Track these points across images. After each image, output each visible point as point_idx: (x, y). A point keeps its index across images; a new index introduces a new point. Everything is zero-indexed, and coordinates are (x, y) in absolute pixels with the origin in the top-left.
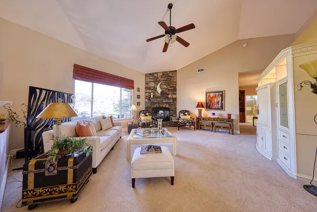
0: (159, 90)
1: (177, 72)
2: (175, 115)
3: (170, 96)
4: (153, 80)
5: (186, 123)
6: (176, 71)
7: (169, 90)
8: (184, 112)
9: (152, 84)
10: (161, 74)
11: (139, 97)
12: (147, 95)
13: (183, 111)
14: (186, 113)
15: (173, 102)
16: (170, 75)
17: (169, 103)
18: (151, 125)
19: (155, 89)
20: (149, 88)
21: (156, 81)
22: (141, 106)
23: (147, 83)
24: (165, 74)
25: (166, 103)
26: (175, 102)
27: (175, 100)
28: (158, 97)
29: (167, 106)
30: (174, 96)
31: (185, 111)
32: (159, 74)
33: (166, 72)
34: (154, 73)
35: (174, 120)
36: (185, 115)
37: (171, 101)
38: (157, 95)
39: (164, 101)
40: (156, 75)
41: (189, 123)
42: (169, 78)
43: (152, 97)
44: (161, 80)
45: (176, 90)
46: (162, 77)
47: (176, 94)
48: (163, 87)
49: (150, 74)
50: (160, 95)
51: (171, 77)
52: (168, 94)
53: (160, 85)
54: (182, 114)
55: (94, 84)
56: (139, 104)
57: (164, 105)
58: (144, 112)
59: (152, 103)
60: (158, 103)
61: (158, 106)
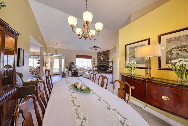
0: (102, 59)
3: (106, 61)
6: (109, 50)
9: (99, 56)
11: (94, 61)
12: (98, 60)
16: (107, 52)
19: (100, 58)
20: (98, 58)
21: (101, 55)
23: (97, 56)
24: (105, 52)
26: (109, 63)
29: (105, 65)
30: (108, 61)
37: (107, 63)
44: (103, 55)
45: (109, 58)
48: (103, 57)
49: (99, 53)
50: (102, 61)
55: (81, 59)
56: (94, 64)
57: (104, 64)
58: (95, 67)
59: (99, 63)
60: (102, 63)
61: (102, 65)
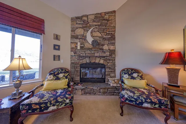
0: (90, 39)
1: (116, 12)
2: (112, 75)
3: (106, 47)
4: (81, 26)
5: (142, 103)
6: (114, 12)
7: (104, 38)
8: (131, 72)
9: (80, 32)
10: (92, 17)
11: (57, 47)
12: (73, 46)
13: (128, 69)
14: (135, 75)
15: (110, 55)
16: (107, 17)
17: (104, 57)
18: (51, 108)
19: (84, 38)
20: (76, 37)
21: (86, 26)
22: (62, 61)
23: (73, 30)
24: (99, 17)
25: (100, 57)
26: (113, 56)
27: (113, 52)
28: (89, 49)
29: (102, 62)
30: (112, 48)
31: (132, 70)
32: (89, 17)
33: (101, 14)
34: (83, 16)
35: (112, 83)
36: (133, 78)
37: (108, 54)
38: (87, 45)
39: (96, 55)
40: (85, 18)
41: (152, 103)
42: (104, 22)
43: (79, 48)
44: (93, 25)
45: (114, 39)
46: (94, 21)
47: (114, 44)
48: (95, 34)
49: (77, 18)
50: (91, 47)
51: (108, 20)
52: (103, 45)
53: (91, 32)
54: (126, 76)
56: (57, 58)
57: (97, 61)
58: (55, 74)
59: (80, 56)
60: (88, 57)
61: (88, 61)
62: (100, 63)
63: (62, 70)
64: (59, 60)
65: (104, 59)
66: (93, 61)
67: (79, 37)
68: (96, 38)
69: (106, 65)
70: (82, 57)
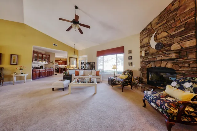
3: (175, 47)
4: (146, 35)
7: (171, 36)
11: (130, 58)
20: (143, 46)
22: (134, 66)
28: (154, 54)
30: (188, 44)
32: (153, 23)
33: (166, 9)
34: (147, 27)
38: (151, 51)
40: (149, 27)
46: (158, 24)
48: (160, 36)
49: (144, 30)
50: (156, 51)
51: (177, 9)
52: (170, 45)
53: (155, 37)
54: (174, 84)
57: (163, 65)
59: (145, 61)
60: (153, 61)
61: (153, 66)
62: (167, 67)
63: (129, 71)
64: (132, 65)
65: (173, 62)
66: (158, 65)
67: (145, 45)
68: (161, 40)
69: (176, 69)
70: (147, 62)
